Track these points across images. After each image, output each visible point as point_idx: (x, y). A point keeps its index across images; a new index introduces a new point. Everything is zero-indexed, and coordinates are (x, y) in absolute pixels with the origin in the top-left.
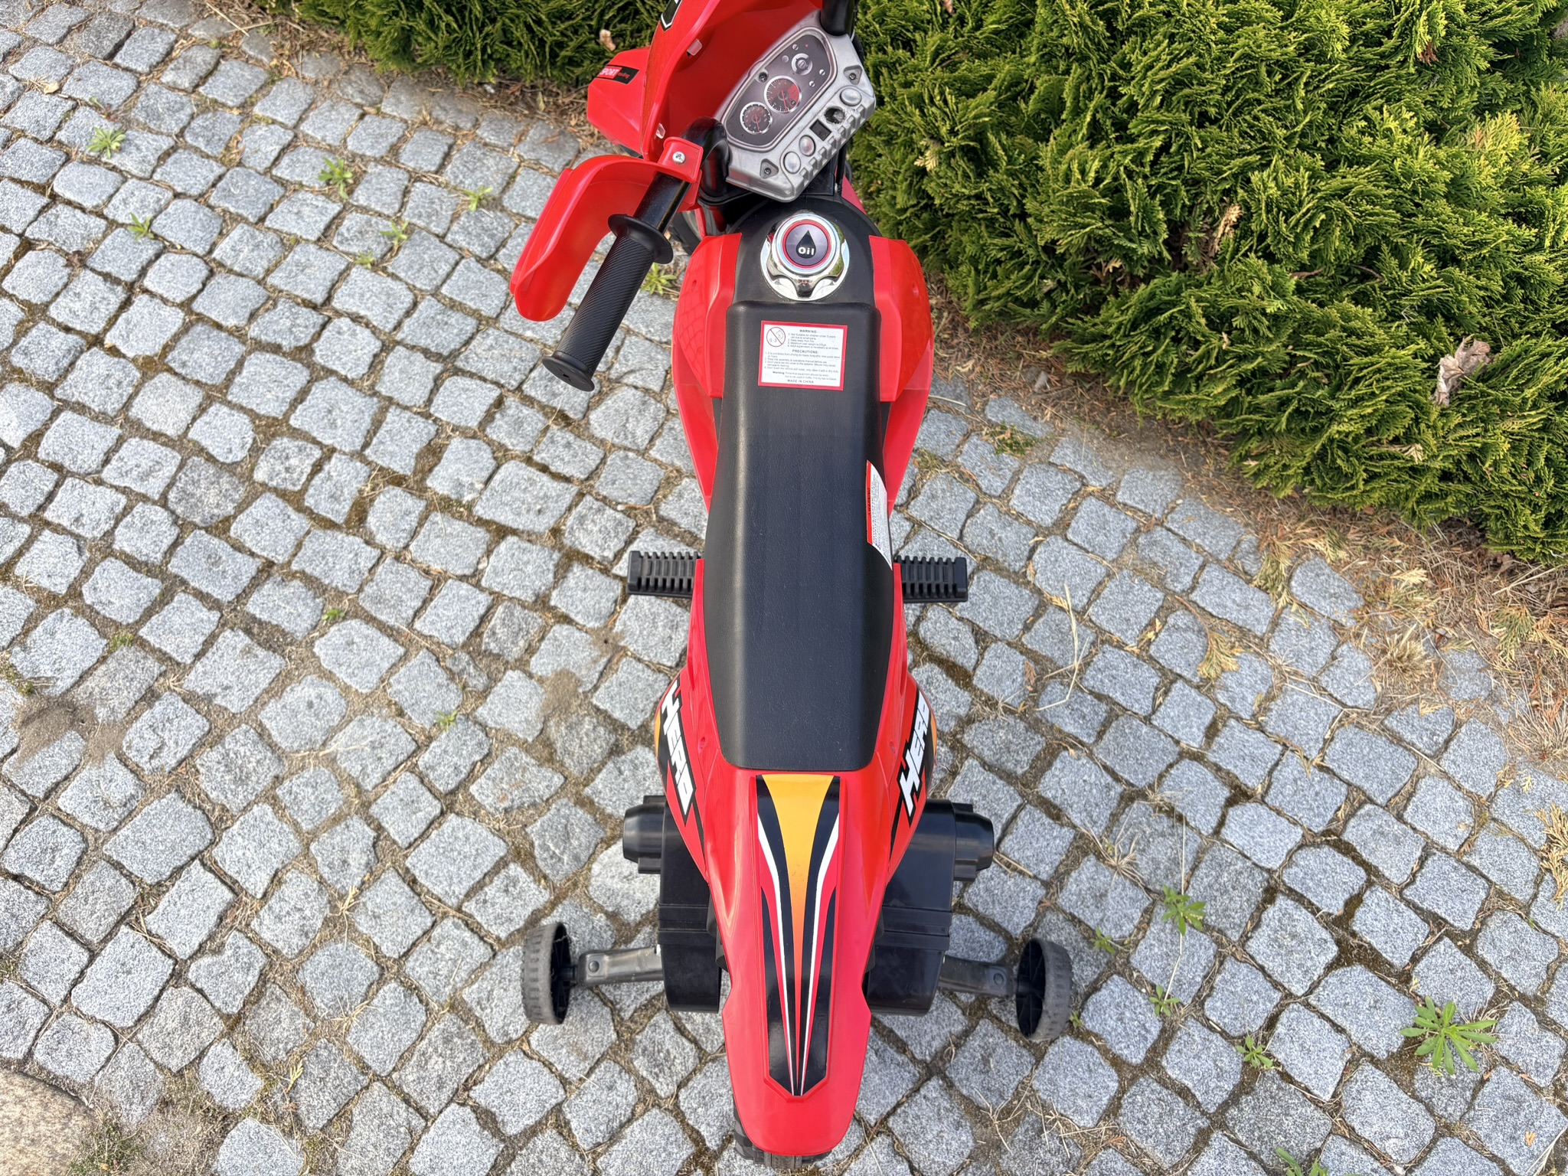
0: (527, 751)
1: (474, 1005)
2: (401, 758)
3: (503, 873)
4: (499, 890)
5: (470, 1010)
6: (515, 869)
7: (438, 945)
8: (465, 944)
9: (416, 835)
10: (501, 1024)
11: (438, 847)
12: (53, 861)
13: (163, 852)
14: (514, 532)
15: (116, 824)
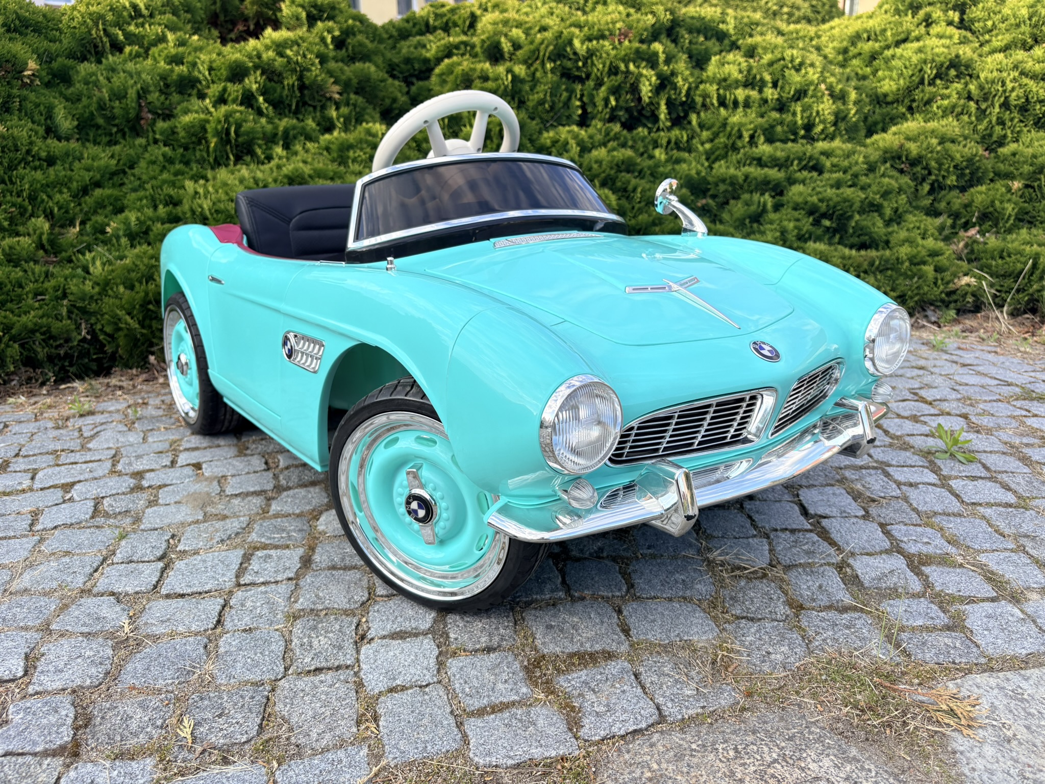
0: (205, 521)
1: (312, 606)
2: (95, 565)
3: (254, 558)
4: (261, 564)
5: (312, 610)
6: (260, 553)
7: (242, 605)
9: (156, 579)
10: (345, 600)
11: (183, 575)
14: (79, 481)
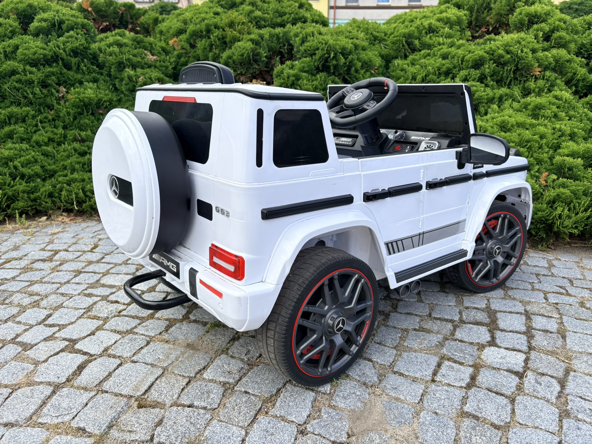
1: (474, 413)
3: (443, 365)
4: (447, 370)
6: (447, 363)
8: (447, 391)
9: (392, 360)
10: (495, 417)
12: (208, 397)
13: (269, 383)
15: (238, 378)
